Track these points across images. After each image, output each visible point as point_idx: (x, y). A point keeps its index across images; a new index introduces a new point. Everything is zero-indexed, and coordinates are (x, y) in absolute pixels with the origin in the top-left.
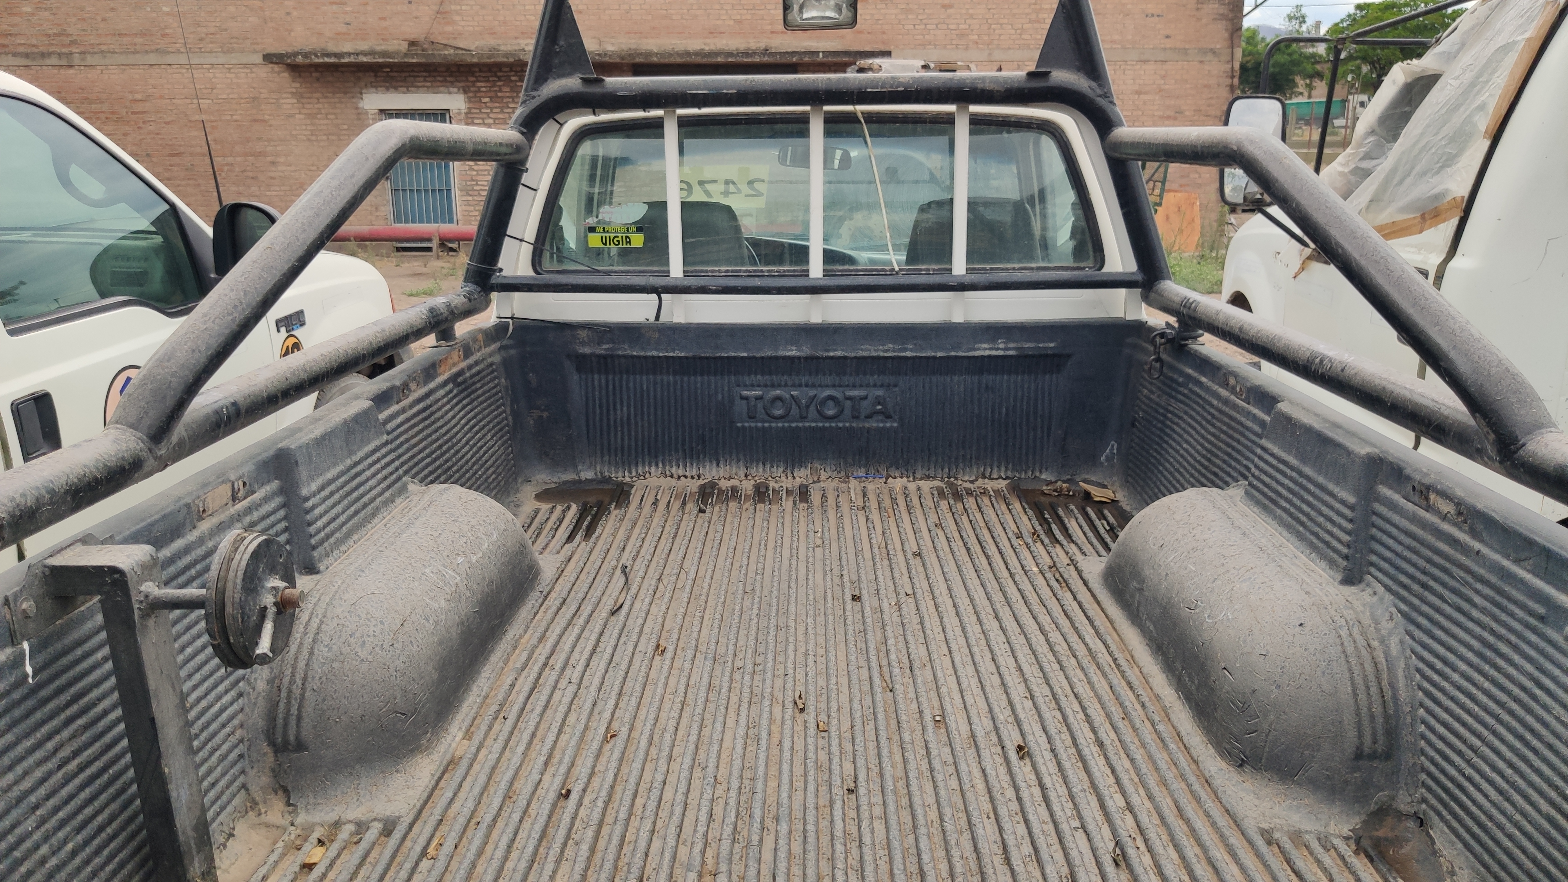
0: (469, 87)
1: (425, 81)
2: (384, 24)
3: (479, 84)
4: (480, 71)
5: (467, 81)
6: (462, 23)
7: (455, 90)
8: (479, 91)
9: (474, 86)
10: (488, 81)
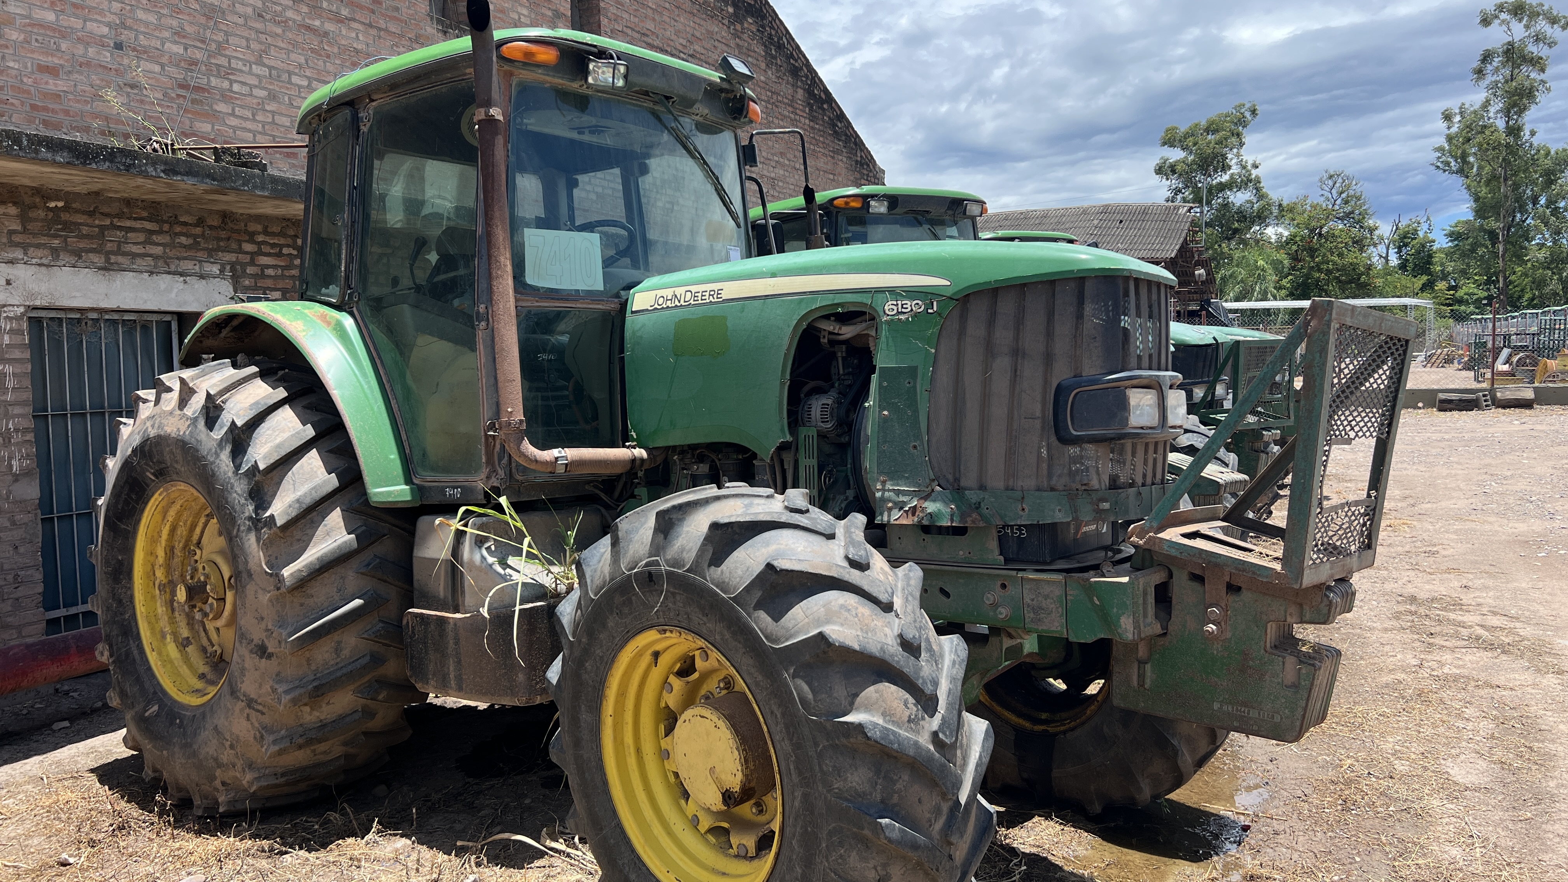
0: (244, 266)
1: (148, 242)
2: (53, 85)
3: (264, 260)
4: (266, 232)
5: (240, 251)
6: (233, 122)
7: (215, 269)
8: (263, 276)
9: (252, 263)
10: (279, 255)
